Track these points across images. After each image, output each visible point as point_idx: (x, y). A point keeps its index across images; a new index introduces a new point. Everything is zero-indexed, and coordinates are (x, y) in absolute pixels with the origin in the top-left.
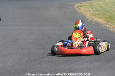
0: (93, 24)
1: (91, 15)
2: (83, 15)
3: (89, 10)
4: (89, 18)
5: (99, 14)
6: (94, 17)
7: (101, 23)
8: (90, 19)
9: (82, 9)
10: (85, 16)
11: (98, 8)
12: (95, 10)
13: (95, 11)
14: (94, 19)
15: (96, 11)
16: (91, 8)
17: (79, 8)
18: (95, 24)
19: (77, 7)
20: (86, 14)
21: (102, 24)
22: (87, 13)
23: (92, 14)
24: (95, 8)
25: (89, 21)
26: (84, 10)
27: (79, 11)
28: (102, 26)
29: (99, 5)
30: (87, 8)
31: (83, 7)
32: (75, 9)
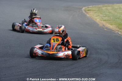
0: (104, 30)
1: (101, 21)
3: (99, 16)
4: (99, 23)
5: (110, 20)
6: (104, 23)
7: (113, 29)
8: (101, 25)
9: (91, 14)
10: (94, 21)
11: (108, 13)
12: (104, 15)
13: (105, 17)
14: (105, 25)
16: (100, 13)
18: (107, 30)
19: (85, 11)
20: (96, 19)
21: (113, 31)
22: (97, 18)
24: (104, 14)
25: (100, 27)
26: (93, 15)
27: (88, 15)
28: (114, 33)
29: (108, 10)
30: (96, 12)
31: (91, 11)
32: (83, 12)
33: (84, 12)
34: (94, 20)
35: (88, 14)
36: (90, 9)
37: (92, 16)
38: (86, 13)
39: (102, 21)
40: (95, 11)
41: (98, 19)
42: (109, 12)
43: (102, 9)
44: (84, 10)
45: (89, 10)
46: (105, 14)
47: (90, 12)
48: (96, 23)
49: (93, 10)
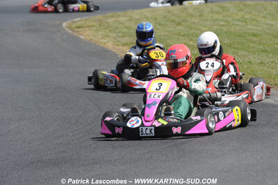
1: (118, 45)
2: (99, 46)
3: (108, 36)
4: (116, 51)
9: (87, 33)
10: (103, 48)
11: (125, 30)
12: (120, 35)
13: (122, 37)
15: (125, 36)
16: (107, 31)
17: (77, 32)
19: (70, 28)
20: (105, 43)
22: (105, 41)
23: (118, 43)
24: (117, 31)
26: (95, 36)
27: (82, 37)
29: (122, 23)
30: (97, 30)
31: (85, 29)
32: (67, 33)
33: (70, 32)
34: (102, 45)
35: (82, 35)
36: (79, 24)
37: (93, 38)
38: (75, 34)
39: (120, 47)
40: (95, 28)
41: (108, 42)
42: (127, 28)
43: (107, 23)
44: (67, 27)
45: (79, 27)
46: (120, 32)
47: (85, 31)
48: (109, 51)
49: (88, 27)
